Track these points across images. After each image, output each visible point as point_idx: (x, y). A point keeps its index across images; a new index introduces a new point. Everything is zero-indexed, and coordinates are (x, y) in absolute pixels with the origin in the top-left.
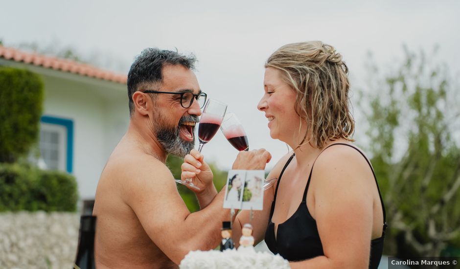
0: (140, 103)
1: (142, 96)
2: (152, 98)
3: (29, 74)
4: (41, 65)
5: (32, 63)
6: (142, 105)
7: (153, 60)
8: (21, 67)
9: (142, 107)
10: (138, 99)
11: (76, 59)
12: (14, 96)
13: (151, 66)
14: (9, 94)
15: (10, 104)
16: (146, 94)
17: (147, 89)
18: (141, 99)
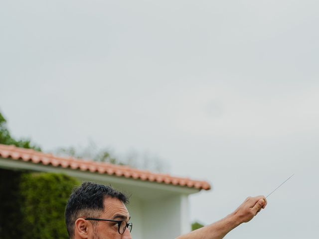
0: (82, 229)
1: (83, 222)
2: (93, 224)
3: (66, 178)
4: (78, 169)
5: (69, 167)
6: (82, 230)
7: (95, 192)
8: (57, 172)
9: (83, 232)
10: (80, 224)
11: (113, 161)
12: (53, 202)
13: (94, 196)
14: (48, 201)
15: (49, 211)
16: (87, 221)
17: (89, 216)
18: (83, 225)
